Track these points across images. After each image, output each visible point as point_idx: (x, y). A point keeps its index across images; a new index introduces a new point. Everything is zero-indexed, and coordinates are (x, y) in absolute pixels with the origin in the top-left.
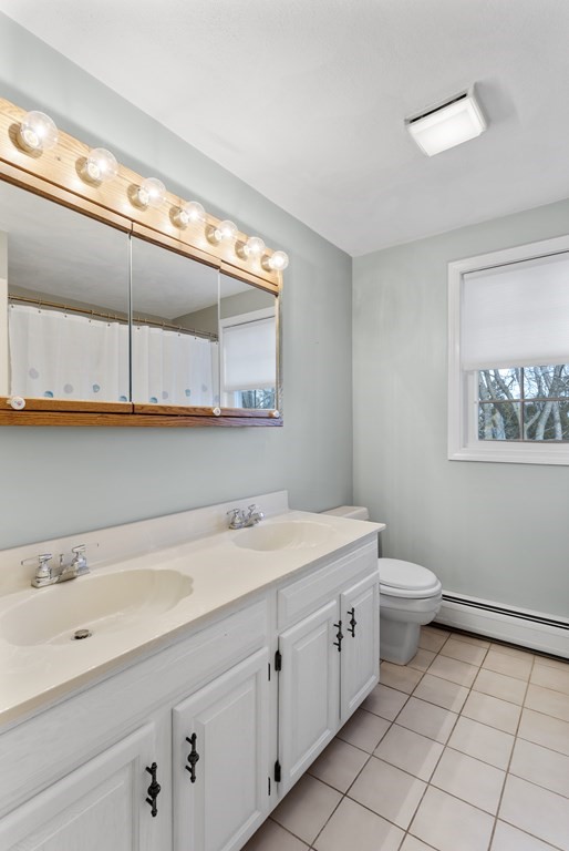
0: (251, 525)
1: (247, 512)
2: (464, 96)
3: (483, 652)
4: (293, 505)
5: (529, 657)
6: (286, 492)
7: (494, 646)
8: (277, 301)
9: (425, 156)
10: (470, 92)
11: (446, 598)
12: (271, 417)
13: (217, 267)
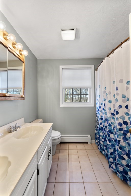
0: (16, 130)
1: (15, 126)
2: (74, 30)
3: (67, 146)
4: (26, 122)
5: (75, 144)
6: (23, 118)
7: (69, 144)
8: (23, 64)
9: (62, 40)
10: (75, 29)
11: (62, 136)
12: (22, 97)
13: (7, 48)
